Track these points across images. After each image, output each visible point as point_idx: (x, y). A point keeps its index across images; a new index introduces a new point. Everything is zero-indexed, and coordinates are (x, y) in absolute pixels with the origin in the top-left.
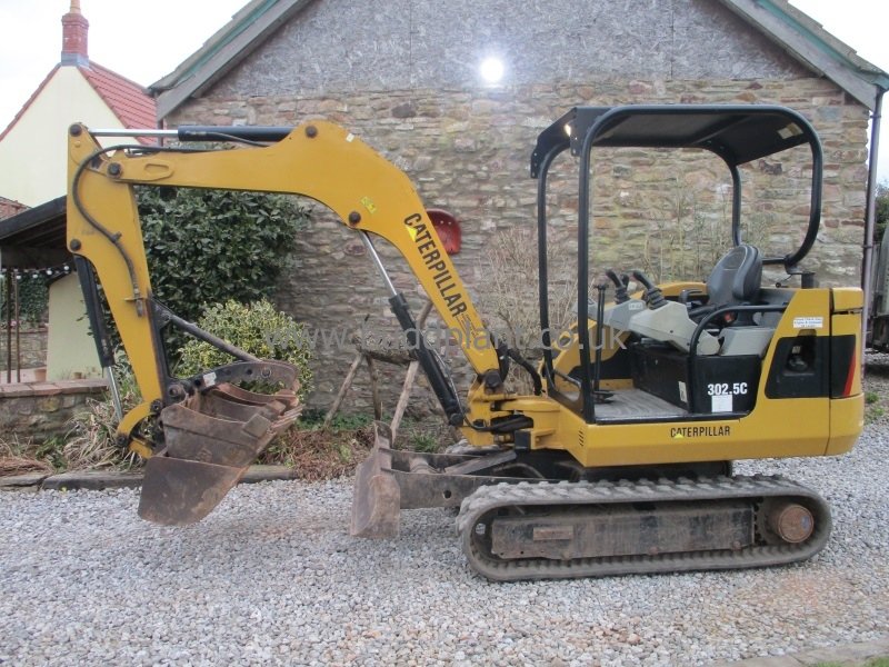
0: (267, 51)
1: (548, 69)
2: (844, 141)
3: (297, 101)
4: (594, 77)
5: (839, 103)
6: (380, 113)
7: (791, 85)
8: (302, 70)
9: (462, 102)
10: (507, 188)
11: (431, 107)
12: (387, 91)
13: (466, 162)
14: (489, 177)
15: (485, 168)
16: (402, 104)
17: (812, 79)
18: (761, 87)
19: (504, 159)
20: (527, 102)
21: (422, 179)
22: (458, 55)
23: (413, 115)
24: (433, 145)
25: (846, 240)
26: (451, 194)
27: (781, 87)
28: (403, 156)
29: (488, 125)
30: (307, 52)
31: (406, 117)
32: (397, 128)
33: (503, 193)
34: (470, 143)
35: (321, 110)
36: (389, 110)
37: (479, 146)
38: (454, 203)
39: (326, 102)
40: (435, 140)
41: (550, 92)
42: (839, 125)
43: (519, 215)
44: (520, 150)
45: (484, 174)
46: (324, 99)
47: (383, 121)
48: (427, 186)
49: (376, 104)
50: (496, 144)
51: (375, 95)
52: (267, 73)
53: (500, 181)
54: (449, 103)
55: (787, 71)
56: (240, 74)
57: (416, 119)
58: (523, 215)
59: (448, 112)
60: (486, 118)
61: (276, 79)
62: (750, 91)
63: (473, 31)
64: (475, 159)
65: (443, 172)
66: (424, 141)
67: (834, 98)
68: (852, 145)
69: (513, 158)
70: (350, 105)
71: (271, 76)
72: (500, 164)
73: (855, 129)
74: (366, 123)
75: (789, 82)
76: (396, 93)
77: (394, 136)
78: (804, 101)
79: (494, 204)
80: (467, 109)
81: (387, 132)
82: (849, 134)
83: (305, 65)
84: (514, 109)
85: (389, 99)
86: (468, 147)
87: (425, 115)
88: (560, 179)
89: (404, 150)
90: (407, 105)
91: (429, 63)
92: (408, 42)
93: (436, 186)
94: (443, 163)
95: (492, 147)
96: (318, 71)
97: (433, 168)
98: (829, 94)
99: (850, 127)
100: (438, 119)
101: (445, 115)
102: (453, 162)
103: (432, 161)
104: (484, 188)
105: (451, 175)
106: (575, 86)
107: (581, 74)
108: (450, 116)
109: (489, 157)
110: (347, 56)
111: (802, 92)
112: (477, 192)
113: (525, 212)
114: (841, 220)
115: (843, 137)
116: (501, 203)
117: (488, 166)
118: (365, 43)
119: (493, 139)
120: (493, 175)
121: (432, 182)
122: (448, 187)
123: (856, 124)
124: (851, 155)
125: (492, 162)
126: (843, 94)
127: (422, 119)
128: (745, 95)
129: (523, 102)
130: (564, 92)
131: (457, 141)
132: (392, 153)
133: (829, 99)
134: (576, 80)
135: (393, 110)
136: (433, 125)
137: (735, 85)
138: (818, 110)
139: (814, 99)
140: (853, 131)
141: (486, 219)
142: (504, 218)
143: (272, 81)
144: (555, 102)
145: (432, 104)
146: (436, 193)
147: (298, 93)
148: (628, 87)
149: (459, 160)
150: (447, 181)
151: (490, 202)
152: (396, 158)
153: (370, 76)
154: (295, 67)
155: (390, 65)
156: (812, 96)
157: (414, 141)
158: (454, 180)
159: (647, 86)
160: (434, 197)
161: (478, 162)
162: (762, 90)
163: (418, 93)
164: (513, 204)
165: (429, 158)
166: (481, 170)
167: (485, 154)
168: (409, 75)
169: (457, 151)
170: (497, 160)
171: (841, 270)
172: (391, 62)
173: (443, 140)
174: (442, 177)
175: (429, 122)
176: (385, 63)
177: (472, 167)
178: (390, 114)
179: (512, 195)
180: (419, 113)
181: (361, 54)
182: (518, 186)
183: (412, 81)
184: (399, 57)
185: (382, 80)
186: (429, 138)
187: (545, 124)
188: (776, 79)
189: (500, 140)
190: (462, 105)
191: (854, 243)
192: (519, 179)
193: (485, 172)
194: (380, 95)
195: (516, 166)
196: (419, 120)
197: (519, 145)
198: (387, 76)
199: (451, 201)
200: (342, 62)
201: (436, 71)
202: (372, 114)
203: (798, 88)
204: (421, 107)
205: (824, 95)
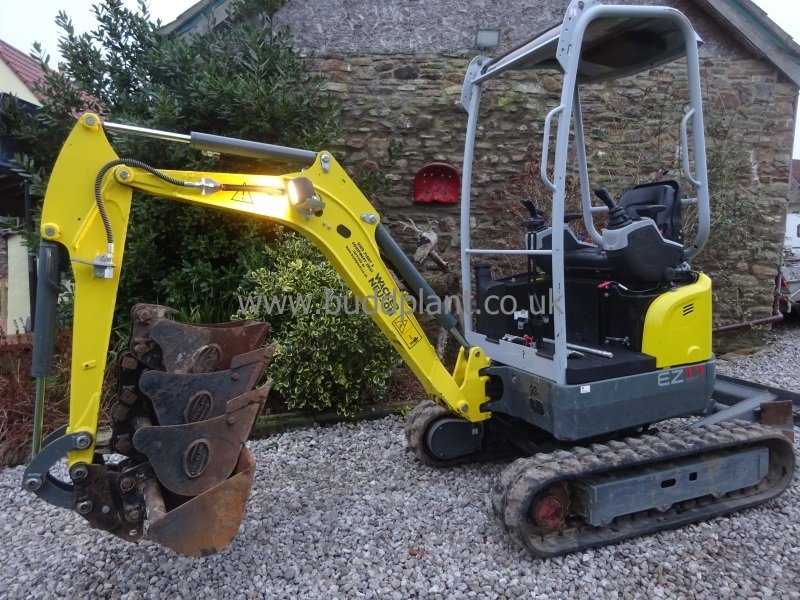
3: (301, 58)
5: (772, 81)
6: (383, 73)
7: (735, 64)
8: (304, 29)
9: (461, 67)
10: (502, 146)
11: (432, 70)
12: (387, 53)
14: (484, 135)
15: (481, 128)
16: (404, 66)
17: (752, 61)
18: (713, 65)
19: (499, 120)
21: (423, 136)
22: (455, 24)
23: (415, 77)
24: (433, 105)
25: (774, 194)
26: (449, 150)
27: (727, 65)
28: (406, 115)
29: (485, 89)
30: (309, 11)
31: (408, 78)
32: (400, 88)
33: (497, 151)
35: (325, 69)
36: (392, 71)
38: (453, 158)
39: (330, 61)
40: (436, 100)
42: (772, 99)
43: (510, 169)
44: (512, 112)
45: (481, 134)
46: (327, 58)
47: (385, 82)
48: (428, 143)
49: (378, 65)
50: (492, 106)
51: (378, 57)
53: (493, 138)
54: (448, 67)
55: (732, 53)
57: (417, 81)
58: (514, 170)
59: (448, 75)
65: (443, 131)
66: (425, 102)
67: (769, 77)
68: (781, 116)
69: (506, 119)
70: (353, 65)
72: (496, 124)
73: (784, 103)
74: (368, 82)
75: (734, 62)
76: (399, 56)
77: (396, 96)
78: (746, 78)
79: (489, 160)
81: (389, 92)
82: (780, 107)
83: (308, 24)
84: (508, 75)
85: (391, 62)
87: (428, 77)
89: (406, 109)
90: (408, 67)
91: (428, 30)
92: (407, 9)
93: (437, 143)
94: (442, 122)
95: (488, 108)
96: (320, 31)
97: (433, 126)
98: (766, 73)
99: (780, 101)
100: (438, 81)
101: (444, 78)
102: (452, 122)
103: (432, 120)
104: (481, 145)
105: (451, 133)
108: (450, 79)
109: (485, 118)
110: (349, 18)
111: (743, 71)
113: (517, 168)
114: (772, 177)
115: (774, 110)
116: (495, 159)
117: (484, 126)
118: (366, 7)
119: (489, 102)
120: (488, 135)
121: (432, 139)
122: (447, 144)
123: (785, 99)
124: (780, 124)
125: (487, 122)
126: (778, 72)
127: (423, 81)
131: (457, 102)
132: (394, 112)
133: (765, 77)
135: (396, 72)
136: (431, 86)
138: (757, 87)
139: (753, 77)
141: (482, 173)
142: (497, 172)
145: (433, 67)
146: (436, 150)
149: (457, 119)
150: (447, 138)
151: (485, 158)
152: (399, 116)
153: (371, 39)
154: (298, 26)
155: (391, 29)
156: (751, 74)
157: (416, 101)
158: (453, 137)
160: (435, 153)
162: (714, 67)
163: (418, 56)
164: (506, 160)
165: (430, 117)
166: (478, 129)
167: (481, 114)
168: (408, 40)
169: (456, 111)
170: (493, 120)
171: (770, 219)
172: (392, 26)
173: (442, 101)
174: (442, 135)
175: (429, 83)
176: (385, 27)
178: (393, 75)
179: (506, 152)
180: (420, 75)
181: (362, 18)
182: (510, 145)
183: (411, 46)
184: (399, 23)
185: (383, 43)
186: (429, 99)
187: (535, 90)
188: (724, 58)
189: (496, 102)
190: (460, 70)
191: (781, 196)
192: (511, 138)
193: (482, 131)
194: (382, 57)
195: (507, 126)
196: (420, 81)
197: (513, 108)
198: (387, 40)
199: (449, 156)
200: (344, 24)
201: (434, 38)
202: (374, 75)
203: (741, 67)
204: (421, 70)
205: (760, 73)
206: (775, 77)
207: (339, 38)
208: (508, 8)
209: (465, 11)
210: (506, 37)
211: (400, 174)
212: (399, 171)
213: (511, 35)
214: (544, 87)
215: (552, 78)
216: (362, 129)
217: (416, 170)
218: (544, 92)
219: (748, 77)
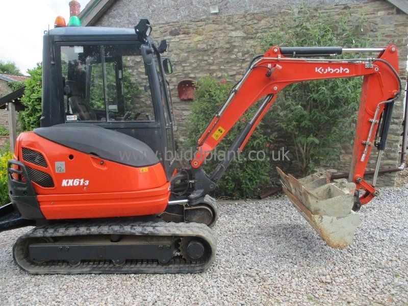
0: (115, 8)
1: (242, 7)
2: (395, 34)
4: (265, 9)
5: (393, 14)
6: (164, 34)
7: (367, 6)
8: (130, 16)
9: (201, 26)
10: (222, 67)
11: (187, 30)
12: (167, 23)
13: (203, 55)
14: (213, 62)
15: (212, 58)
16: (173, 29)
17: (377, 2)
18: (350, 8)
19: (221, 53)
20: (231, 24)
21: (183, 65)
22: (199, 3)
23: (178, 34)
24: (188, 48)
26: (197, 71)
27: (361, 7)
28: (175, 54)
29: (213, 37)
30: (131, 7)
31: (175, 35)
32: (172, 41)
33: (221, 70)
34: (205, 46)
36: (168, 32)
37: (209, 47)
38: (198, 75)
40: (189, 45)
41: (242, 18)
42: (393, 26)
43: (228, 80)
44: (227, 48)
45: (211, 61)
47: (165, 38)
48: (186, 68)
49: (162, 30)
50: (217, 46)
51: (162, 26)
52: (115, 18)
53: (219, 64)
54: (195, 27)
56: (103, 19)
57: (180, 36)
58: (230, 80)
59: (194, 31)
60: (211, 33)
62: (344, 11)
64: (207, 54)
65: (193, 61)
66: (183, 46)
67: (391, 11)
69: (224, 52)
71: (117, 20)
72: (219, 56)
73: (402, 27)
75: (365, 4)
76: (171, 24)
78: (374, 14)
79: (217, 75)
80: (203, 29)
82: (398, 30)
83: (131, 13)
84: (225, 28)
85: (168, 27)
86: (204, 48)
87: (184, 33)
88: (247, 61)
89: (175, 52)
90: (176, 29)
91: (186, 8)
93: (190, 68)
94: (193, 56)
95: (215, 47)
96: (137, 16)
97: (188, 59)
98: (388, 9)
100: (190, 35)
101: (193, 33)
102: (197, 56)
103: (188, 56)
104: (212, 68)
105: (196, 62)
106: (254, 14)
107: (258, 8)
108: (195, 33)
109: (214, 52)
110: (149, 7)
111: (372, 9)
112: (209, 70)
113: (231, 79)
115: (395, 32)
116: (220, 75)
117: (213, 57)
118: (157, 1)
119: (215, 43)
120: (216, 62)
121: (188, 66)
122: (195, 68)
123: (402, 25)
124: (399, 41)
125: (215, 55)
126: (395, 9)
127: (182, 36)
128: (341, 13)
129: (229, 24)
130: (248, 18)
131: (199, 45)
132: (170, 53)
133: (387, 12)
134: (256, 11)
135: (170, 32)
137: (336, 8)
138: (381, 19)
139: (379, 13)
140: (400, 28)
143: (117, 22)
144: (244, 23)
145: (187, 28)
146: (190, 72)
148: (280, 13)
149: (200, 54)
150: (195, 65)
151: (215, 74)
152: (172, 55)
153: (160, 16)
154: (127, 15)
156: (378, 11)
157: (179, 47)
158: (198, 65)
159: (290, 12)
160: (189, 73)
161: (209, 55)
163: (180, 23)
164: (226, 75)
165: (186, 55)
166: (210, 59)
167: (212, 51)
168: (177, 15)
169: (199, 50)
170: (218, 54)
172: (169, 9)
173: (192, 45)
174: (192, 63)
175: (186, 37)
176: (166, 10)
177: (206, 58)
178: (169, 34)
179: (225, 70)
180: (181, 33)
182: (227, 66)
183: (178, 17)
184: (172, 6)
185: (165, 18)
186: (186, 45)
187: (240, 35)
188: (358, 3)
189: (219, 44)
190: (201, 28)
192: (228, 63)
193: (212, 60)
194: (164, 25)
195: (226, 56)
196: (181, 36)
197: (228, 46)
198: (167, 16)
199: (197, 75)
200: (147, 11)
201: (189, 12)
202: (160, 35)
203: (370, 7)
204: (182, 30)
205: (384, 9)
206: (394, 11)
210: (225, 6)
211: (173, 86)
212: (173, 84)
213: (228, 5)
214: (245, 33)
215: (249, 27)
218: (245, 35)
219: (375, 13)
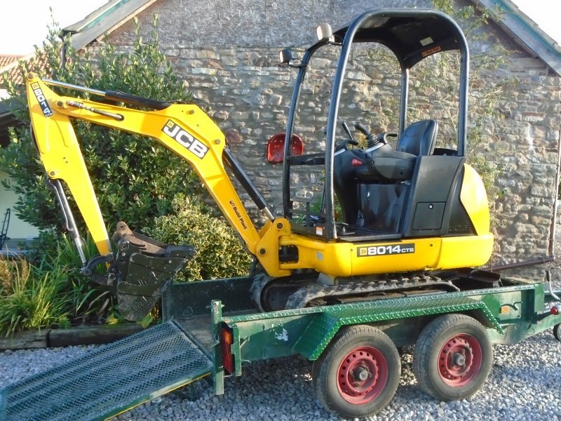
3: (180, 49)
5: (545, 74)
6: (244, 62)
7: (516, 61)
8: (183, 27)
12: (248, 47)
13: (307, 100)
14: (322, 111)
15: (320, 105)
16: (261, 57)
17: (528, 59)
21: (275, 111)
22: (300, 25)
23: (269, 65)
24: (284, 87)
25: (548, 161)
27: (510, 62)
28: (262, 94)
29: (323, 76)
30: (187, 13)
31: (264, 66)
32: (257, 73)
34: (311, 87)
35: (199, 57)
36: (251, 61)
37: (317, 90)
38: (299, 128)
39: (203, 51)
40: (286, 84)
41: (366, 56)
45: (320, 110)
46: (201, 49)
47: (247, 68)
48: (279, 116)
49: (241, 55)
50: (328, 89)
51: (241, 49)
57: (271, 68)
60: (322, 70)
61: (163, 32)
63: (311, 9)
64: (314, 99)
66: (277, 84)
68: (552, 101)
70: (221, 56)
73: (554, 91)
74: (233, 68)
76: (257, 49)
77: (254, 80)
81: (249, 76)
82: (551, 94)
83: (186, 23)
85: (251, 53)
86: (309, 90)
87: (279, 65)
89: (262, 90)
90: (264, 58)
91: (280, 29)
92: (264, 13)
93: (285, 116)
96: (196, 28)
97: (283, 104)
98: (540, 68)
99: (551, 90)
103: (282, 99)
104: (320, 119)
109: (324, 97)
110: (218, 19)
111: (523, 66)
112: (315, 122)
114: (545, 148)
115: (546, 96)
117: (323, 104)
120: (326, 111)
121: (282, 113)
123: (555, 88)
124: (551, 107)
125: (325, 102)
126: (548, 68)
127: (277, 69)
132: (252, 92)
133: (539, 71)
135: (253, 61)
136: (282, 73)
138: (533, 79)
139: (530, 72)
141: (321, 141)
147: (181, 43)
151: (323, 129)
152: (257, 95)
155: (251, 28)
157: (270, 84)
160: (284, 124)
161: (316, 101)
163: (271, 50)
164: (340, 131)
165: (280, 96)
166: (317, 106)
168: (264, 37)
172: (252, 26)
173: (291, 84)
175: (279, 71)
177: (312, 104)
178: (252, 63)
180: (273, 64)
181: (229, 19)
182: (343, 119)
183: (267, 41)
184: (257, 23)
185: (244, 38)
186: (281, 82)
187: (362, 78)
191: (551, 163)
192: (344, 114)
193: (321, 108)
194: (244, 50)
197: (345, 91)
198: (248, 36)
200: (214, 23)
201: (284, 35)
202: (238, 63)
203: (520, 63)
204: (274, 60)
205: (535, 68)
206: (546, 71)
207: (211, 34)
208: (341, 14)
209: (308, 15)
211: (256, 140)
212: (257, 138)
214: (369, 76)
216: (227, 104)
217: (269, 137)
218: (369, 79)
219: (526, 71)
